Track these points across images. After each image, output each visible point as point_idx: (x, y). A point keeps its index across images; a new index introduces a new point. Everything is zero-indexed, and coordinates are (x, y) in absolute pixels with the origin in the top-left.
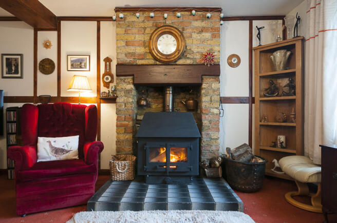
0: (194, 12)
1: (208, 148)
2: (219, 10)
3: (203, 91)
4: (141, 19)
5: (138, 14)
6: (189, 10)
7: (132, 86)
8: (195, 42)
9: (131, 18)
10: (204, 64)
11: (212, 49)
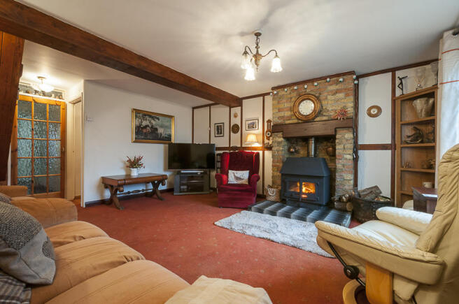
0: (328, 79)
1: (341, 187)
2: (352, 73)
3: (337, 141)
4: (288, 92)
5: (286, 90)
6: (325, 78)
7: (282, 139)
8: (330, 102)
9: (282, 93)
10: (337, 119)
11: (345, 106)
